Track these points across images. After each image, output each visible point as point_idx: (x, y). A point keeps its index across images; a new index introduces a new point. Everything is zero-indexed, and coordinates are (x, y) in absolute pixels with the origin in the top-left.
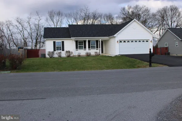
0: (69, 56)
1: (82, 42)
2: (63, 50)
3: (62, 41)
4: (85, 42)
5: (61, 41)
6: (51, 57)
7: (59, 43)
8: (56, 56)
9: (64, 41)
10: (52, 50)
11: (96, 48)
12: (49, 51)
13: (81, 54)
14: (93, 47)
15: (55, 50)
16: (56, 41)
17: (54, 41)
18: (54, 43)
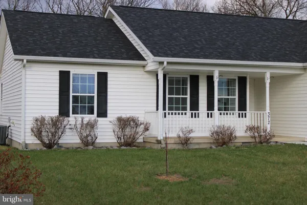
0: (129, 143)
1: (184, 81)
2: (103, 113)
3: (99, 73)
4: (195, 79)
5: (94, 71)
6: (49, 146)
7: (83, 78)
8: (70, 138)
9: (105, 74)
10: (53, 110)
11: (237, 111)
12: (38, 116)
13: (192, 135)
14: (225, 106)
15: (64, 111)
16: (74, 70)
17: (65, 68)
18: (64, 77)
